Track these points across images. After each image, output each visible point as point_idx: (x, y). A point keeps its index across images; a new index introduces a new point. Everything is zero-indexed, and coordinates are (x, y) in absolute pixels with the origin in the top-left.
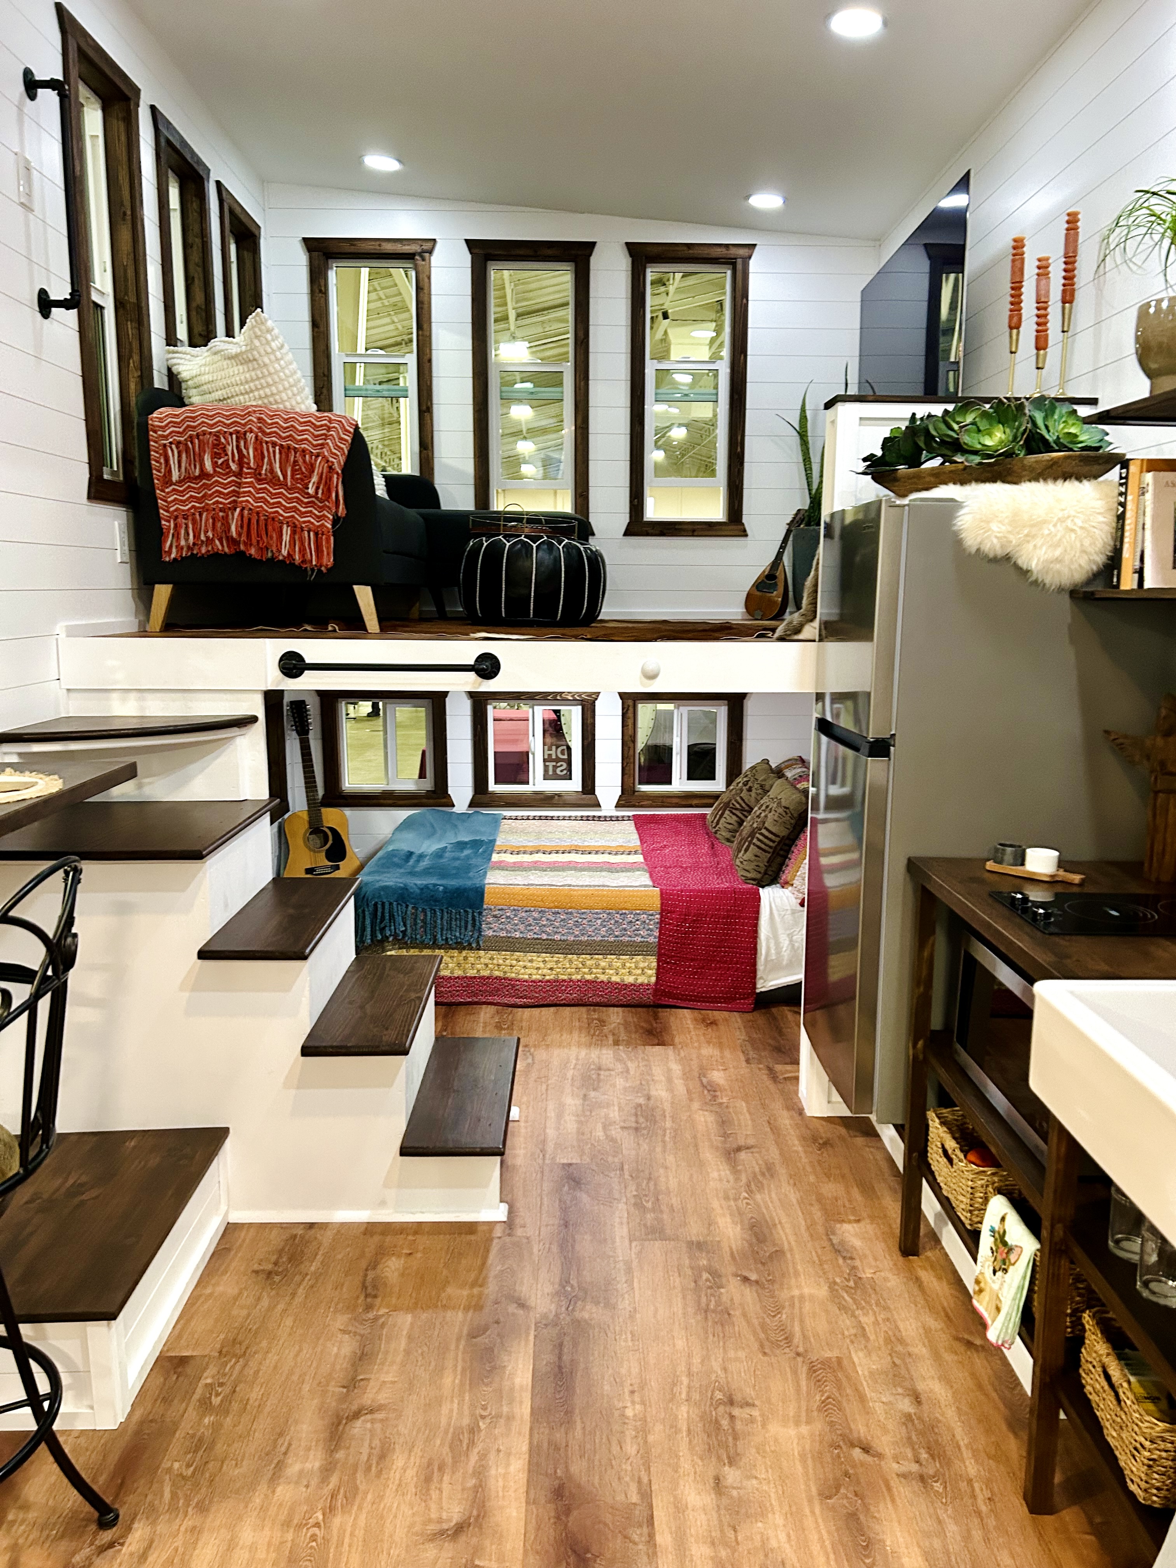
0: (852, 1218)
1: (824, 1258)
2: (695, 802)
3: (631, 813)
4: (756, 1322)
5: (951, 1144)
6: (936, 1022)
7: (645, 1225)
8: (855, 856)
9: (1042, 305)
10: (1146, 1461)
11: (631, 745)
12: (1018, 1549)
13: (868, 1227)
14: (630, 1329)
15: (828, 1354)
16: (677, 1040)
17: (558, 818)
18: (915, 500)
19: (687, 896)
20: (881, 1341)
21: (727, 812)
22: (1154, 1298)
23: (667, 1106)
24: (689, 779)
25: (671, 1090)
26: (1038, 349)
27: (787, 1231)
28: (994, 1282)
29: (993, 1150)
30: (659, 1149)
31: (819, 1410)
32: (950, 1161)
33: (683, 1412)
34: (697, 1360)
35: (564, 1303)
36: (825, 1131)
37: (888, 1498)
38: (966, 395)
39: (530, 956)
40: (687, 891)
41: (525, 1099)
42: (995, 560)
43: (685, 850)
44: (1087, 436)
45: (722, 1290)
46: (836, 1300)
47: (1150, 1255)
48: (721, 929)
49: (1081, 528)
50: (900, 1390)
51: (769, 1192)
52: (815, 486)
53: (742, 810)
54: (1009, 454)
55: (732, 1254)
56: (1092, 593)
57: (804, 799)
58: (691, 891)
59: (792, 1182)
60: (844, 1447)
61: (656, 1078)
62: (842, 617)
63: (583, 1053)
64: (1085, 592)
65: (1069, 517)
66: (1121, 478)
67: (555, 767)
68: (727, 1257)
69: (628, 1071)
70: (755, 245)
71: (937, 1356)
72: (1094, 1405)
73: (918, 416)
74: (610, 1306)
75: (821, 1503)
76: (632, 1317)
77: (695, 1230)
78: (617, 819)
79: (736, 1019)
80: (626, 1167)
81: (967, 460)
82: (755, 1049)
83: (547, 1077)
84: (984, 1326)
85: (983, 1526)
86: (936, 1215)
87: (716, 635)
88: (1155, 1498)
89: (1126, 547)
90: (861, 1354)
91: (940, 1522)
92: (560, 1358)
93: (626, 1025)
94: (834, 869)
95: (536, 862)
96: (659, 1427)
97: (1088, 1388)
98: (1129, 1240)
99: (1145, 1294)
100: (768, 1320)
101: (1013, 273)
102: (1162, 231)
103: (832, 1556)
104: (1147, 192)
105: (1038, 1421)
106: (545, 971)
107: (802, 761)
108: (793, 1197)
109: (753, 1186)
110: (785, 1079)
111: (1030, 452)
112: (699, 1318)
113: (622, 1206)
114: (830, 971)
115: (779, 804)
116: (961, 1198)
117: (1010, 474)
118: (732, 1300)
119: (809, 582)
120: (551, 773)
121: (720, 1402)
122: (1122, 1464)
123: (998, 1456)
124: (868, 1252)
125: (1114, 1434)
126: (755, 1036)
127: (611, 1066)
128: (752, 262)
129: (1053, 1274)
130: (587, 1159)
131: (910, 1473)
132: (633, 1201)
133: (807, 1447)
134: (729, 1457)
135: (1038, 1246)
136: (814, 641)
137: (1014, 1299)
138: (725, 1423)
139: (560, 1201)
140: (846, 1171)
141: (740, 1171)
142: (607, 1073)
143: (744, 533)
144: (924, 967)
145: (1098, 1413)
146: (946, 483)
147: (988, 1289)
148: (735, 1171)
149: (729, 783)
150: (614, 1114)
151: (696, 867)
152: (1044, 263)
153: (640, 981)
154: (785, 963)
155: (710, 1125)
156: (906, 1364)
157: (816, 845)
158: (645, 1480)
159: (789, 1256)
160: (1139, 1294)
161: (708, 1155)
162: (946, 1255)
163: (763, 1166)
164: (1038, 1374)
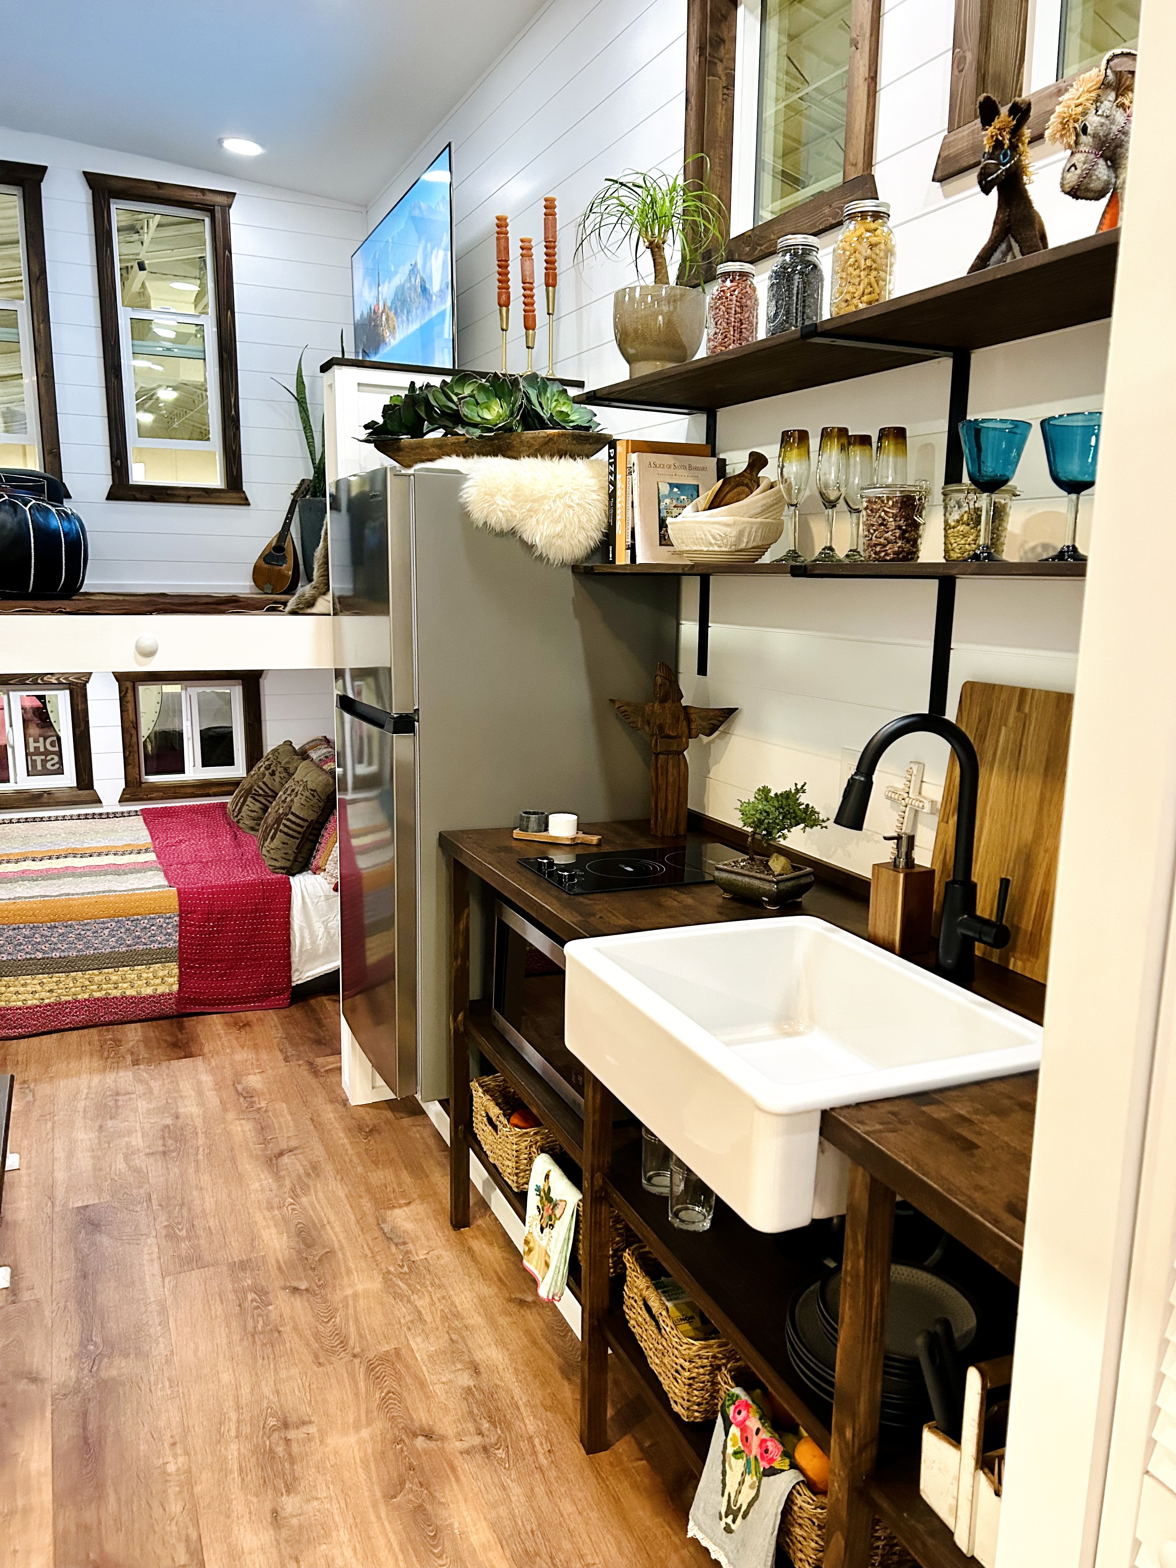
0: (402, 1202)
1: (376, 1249)
2: (214, 790)
3: (138, 808)
4: (308, 1333)
5: (495, 1111)
6: (475, 992)
7: (179, 1256)
8: (386, 834)
9: (528, 285)
10: (687, 1381)
11: (133, 732)
12: (580, 1495)
13: (418, 1208)
14: (166, 1375)
15: (386, 1348)
16: (206, 1050)
17: (50, 819)
18: (419, 470)
19: (209, 893)
20: (438, 1319)
21: (249, 799)
22: (684, 1227)
23: (199, 1122)
24: (203, 766)
25: (201, 1104)
26: (527, 328)
27: (337, 1229)
28: (542, 1239)
29: (534, 1111)
30: (191, 1170)
31: (379, 1407)
32: (495, 1127)
33: (233, 1451)
34: (245, 1391)
35: (86, 1366)
36: (370, 1118)
37: (453, 1479)
38: (461, 368)
39: (22, 979)
40: (207, 888)
41: (26, 1142)
42: (501, 534)
43: (204, 844)
44: (578, 415)
45: (270, 1308)
46: (391, 1290)
47: (679, 1186)
48: (250, 924)
49: (578, 504)
50: (459, 1366)
51: (316, 1192)
52: (318, 456)
53: (266, 795)
54: (508, 429)
55: (280, 1268)
56: (592, 568)
57: (331, 780)
58: (212, 887)
59: (339, 1177)
60: (407, 1441)
61: (183, 1094)
62: (356, 593)
63: (96, 1079)
64: (585, 567)
65: (566, 493)
66: (610, 457)
67: (44, 762)
68: (274, 1271)
69: (151, 1091)
70: (234, 194)
71: (492, 1322)
72: (638, 1337)
73: (417, 386)
74: (140, 1354)
75: (387, 1505)
76: (168, 1362)
77: (236, 1251)
78: (123, 815)
79: (272, 1017)
80: (154, 1197)
81: (468, 432)
82: (293, 1044)
83: (52, 1114)
84: (535, 1282)
85: (546, 1480)
86: (484, 1182)
87: (222, 607)
88: (696, 1414)
89: (618, 524)
90: (419, 1340)
91: (504, 1488)
92: (85, 1429)
93: (146, 1041)
94: (366, 850)
95: (23, 872)
96: (206, 1475)
97: (632, 1322)
98: (659, 1175)
99: (677, 1223)
100: (321, 1328)
101: (499, 251)
102: (631, 222)
103: (400, 1557)
104: (616, 182)
105: (589, 1362)
106: (43, 995)
107: (327, 742)
108: (341, 1192)
109: (298, 1190)
110: (327, 1071)
111: (527, 427)
112: (245, 1343)
113: (151, 1241)
114: (368, 953)
115: (305, 787)
116: (507, 1163)
117: (510, 449)
118: (281, 1316)
119: (318, 553)
120: (39, 768)
121: (274, 1429)
122: (666, 1388)
123: (554, 1406)
124: (420, 1233)
125: (657, 1361)
126: (293, 1031)
127: (130, 1089)
128: (233, 212)
129: (595, 1222)
130: (106, 1197)
131: (473, 1447)
132: (164, 1233)
133: (369, 1451)
134: (286, 1485)
135: (581, 1197)
136: (329, 615)
137: (561, 1252)
138: (280, 1450)
139: (76, 1250)
140: (394, 1154)
141: (283, 1177)
142: (127, 1097)
143: (245, 502)
144: (461, 939)
145: (642, 1345)
146: (449, 455)
147: (537, 1248)
148: (278, 1178)
149: (249, 768)
150: (137, 1141)
151: (218, 860)
152: (526, 244)
153: (159, 991)
154: (321, 951)
155: (248, 1133)
156: (463, 1338)
157: (346, 825)
158: (194, 1536)
159: (340, 1256)
160: (671, 1224)
161: (247, 1166)
162: (496, 1219)
163: (308, 1167)
164: (587, 1320)
